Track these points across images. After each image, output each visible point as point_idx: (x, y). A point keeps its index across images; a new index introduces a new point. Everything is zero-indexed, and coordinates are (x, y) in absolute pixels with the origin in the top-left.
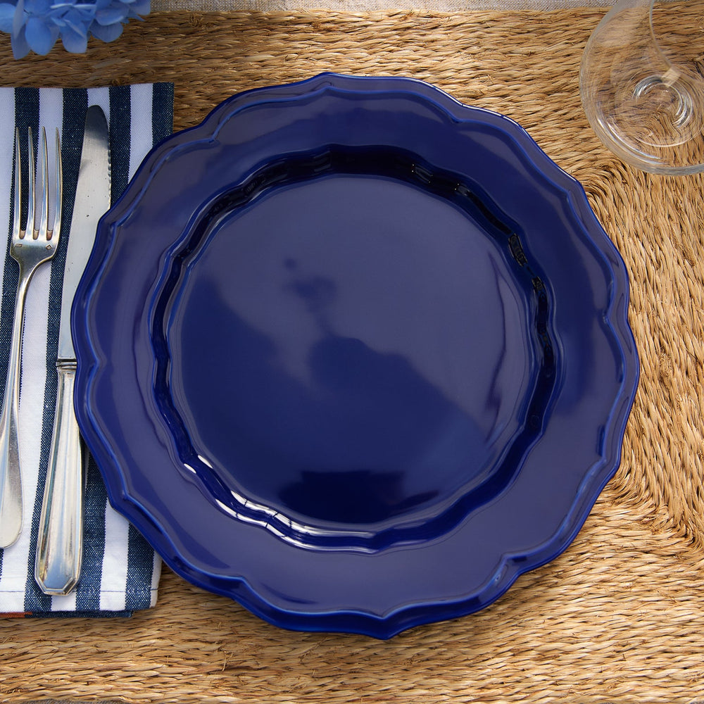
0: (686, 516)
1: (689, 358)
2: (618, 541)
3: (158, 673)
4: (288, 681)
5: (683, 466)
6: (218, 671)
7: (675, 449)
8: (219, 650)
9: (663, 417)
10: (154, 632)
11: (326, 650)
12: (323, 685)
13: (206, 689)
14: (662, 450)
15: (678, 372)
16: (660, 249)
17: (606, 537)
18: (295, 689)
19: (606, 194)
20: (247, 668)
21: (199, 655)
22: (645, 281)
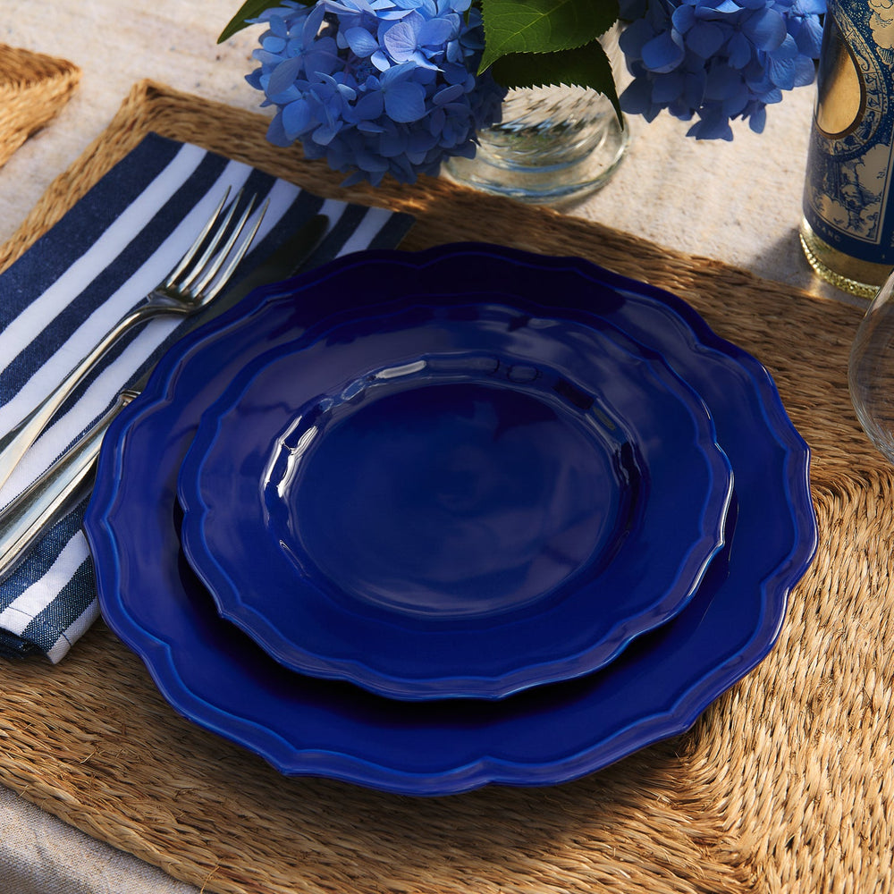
0: (758, 859)
1: (861, 697)
2: (650, 846)
3: (7, 735)
4: (145, 808)
5: (785, 804)
6: (75, 763)
7: (785, 781)
8: (93, 743)
9: (790, 743)
10: (35, 692)
11: (213, 797)
12: (183, 833)
13: (48, 774)
14: (767, 775)
15: (837, 705)
16: (888, 575)
17: (638, 836)
18: (148, 820)
19: (850, 500)
20: (111, 775)
21: (65, 738)
22: (850, 600)
